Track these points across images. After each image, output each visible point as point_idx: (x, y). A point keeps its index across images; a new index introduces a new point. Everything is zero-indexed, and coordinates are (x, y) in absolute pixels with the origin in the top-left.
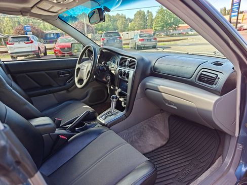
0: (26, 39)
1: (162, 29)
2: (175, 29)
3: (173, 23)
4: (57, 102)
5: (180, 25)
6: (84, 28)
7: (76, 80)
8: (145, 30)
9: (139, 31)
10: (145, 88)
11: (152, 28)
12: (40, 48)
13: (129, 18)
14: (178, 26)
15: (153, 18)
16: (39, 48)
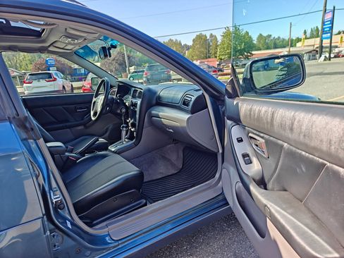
0: (47, 76)
1: (230, 57)
2: (247, 58)
3: (244, 50)
4: (73, 137)
5: (253, 52)
6: (124, 58)
7: (92, 113)
8: (207, 60)
9: (199, 61)
10: (151, 116)
11: (216, 57)
12: (66, 87)
13: (185, 45)
14: (251, 53)
15: (219, 43)
16: (64, 87)
